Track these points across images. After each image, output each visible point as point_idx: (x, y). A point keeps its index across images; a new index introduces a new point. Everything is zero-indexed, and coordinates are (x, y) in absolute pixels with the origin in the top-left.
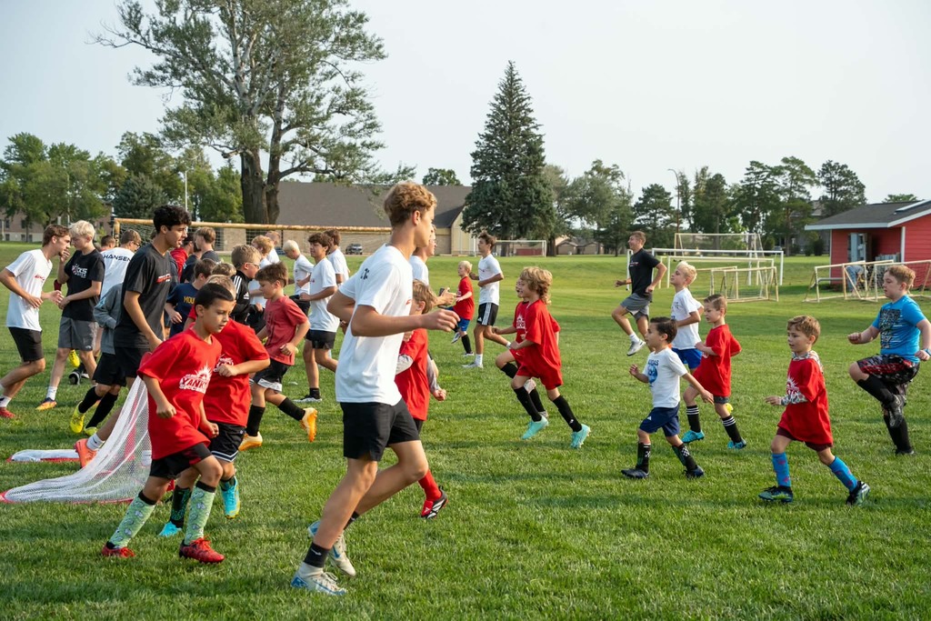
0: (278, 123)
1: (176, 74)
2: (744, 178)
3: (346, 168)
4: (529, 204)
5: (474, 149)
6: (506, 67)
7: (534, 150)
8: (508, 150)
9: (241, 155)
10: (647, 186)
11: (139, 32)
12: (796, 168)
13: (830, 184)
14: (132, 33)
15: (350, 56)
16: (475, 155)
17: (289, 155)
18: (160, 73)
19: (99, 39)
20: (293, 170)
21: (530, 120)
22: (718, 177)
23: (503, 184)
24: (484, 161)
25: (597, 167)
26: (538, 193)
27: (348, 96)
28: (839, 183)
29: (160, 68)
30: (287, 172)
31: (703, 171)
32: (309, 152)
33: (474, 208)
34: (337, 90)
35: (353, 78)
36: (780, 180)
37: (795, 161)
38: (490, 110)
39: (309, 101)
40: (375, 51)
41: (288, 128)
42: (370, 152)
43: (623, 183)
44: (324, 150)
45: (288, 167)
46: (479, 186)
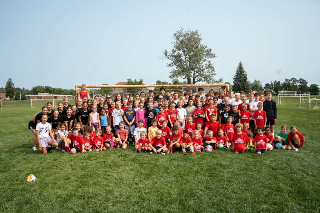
0: (194, 72)
1: (175, 64)
2: (284, 82)
3: (208, 80)
4: (245, 87)
5: (234, 78)
6: (239, 62)
7: (245, 77)
8: (240, 78)
9: (187, 78)
10: (266, 84)
11: (167, 56)
12: (294, 80)
13: (301, 82)
14: (166, 56)
15: (209, 57)
16: (234, 79)
17: (197, 78)
18: (172, 64)
19: (160, 58)
20: (198, 81)
21: (244, 72)
22: (279, 82)
23: (239, 84)
24: (236, 80)
25: (256, 81)
26: (246, 85)
27: (208, 65)
28: (303, 82)
29: (172, 63)
30: (197, 82)
31: (275, 81)
32: (201, 77)
33: (234, 88)
34: (206, 65)
35: (210, 62)
36: (291, 82)
37: (294, 78)
38: (236, 70)
39: (201, 67)
40: (213, 56)
41: (196, 73)
42: (213, 76)
43: (260, 84)
44: (204, 77)
45: (197, 80)
46: (235, 84)
